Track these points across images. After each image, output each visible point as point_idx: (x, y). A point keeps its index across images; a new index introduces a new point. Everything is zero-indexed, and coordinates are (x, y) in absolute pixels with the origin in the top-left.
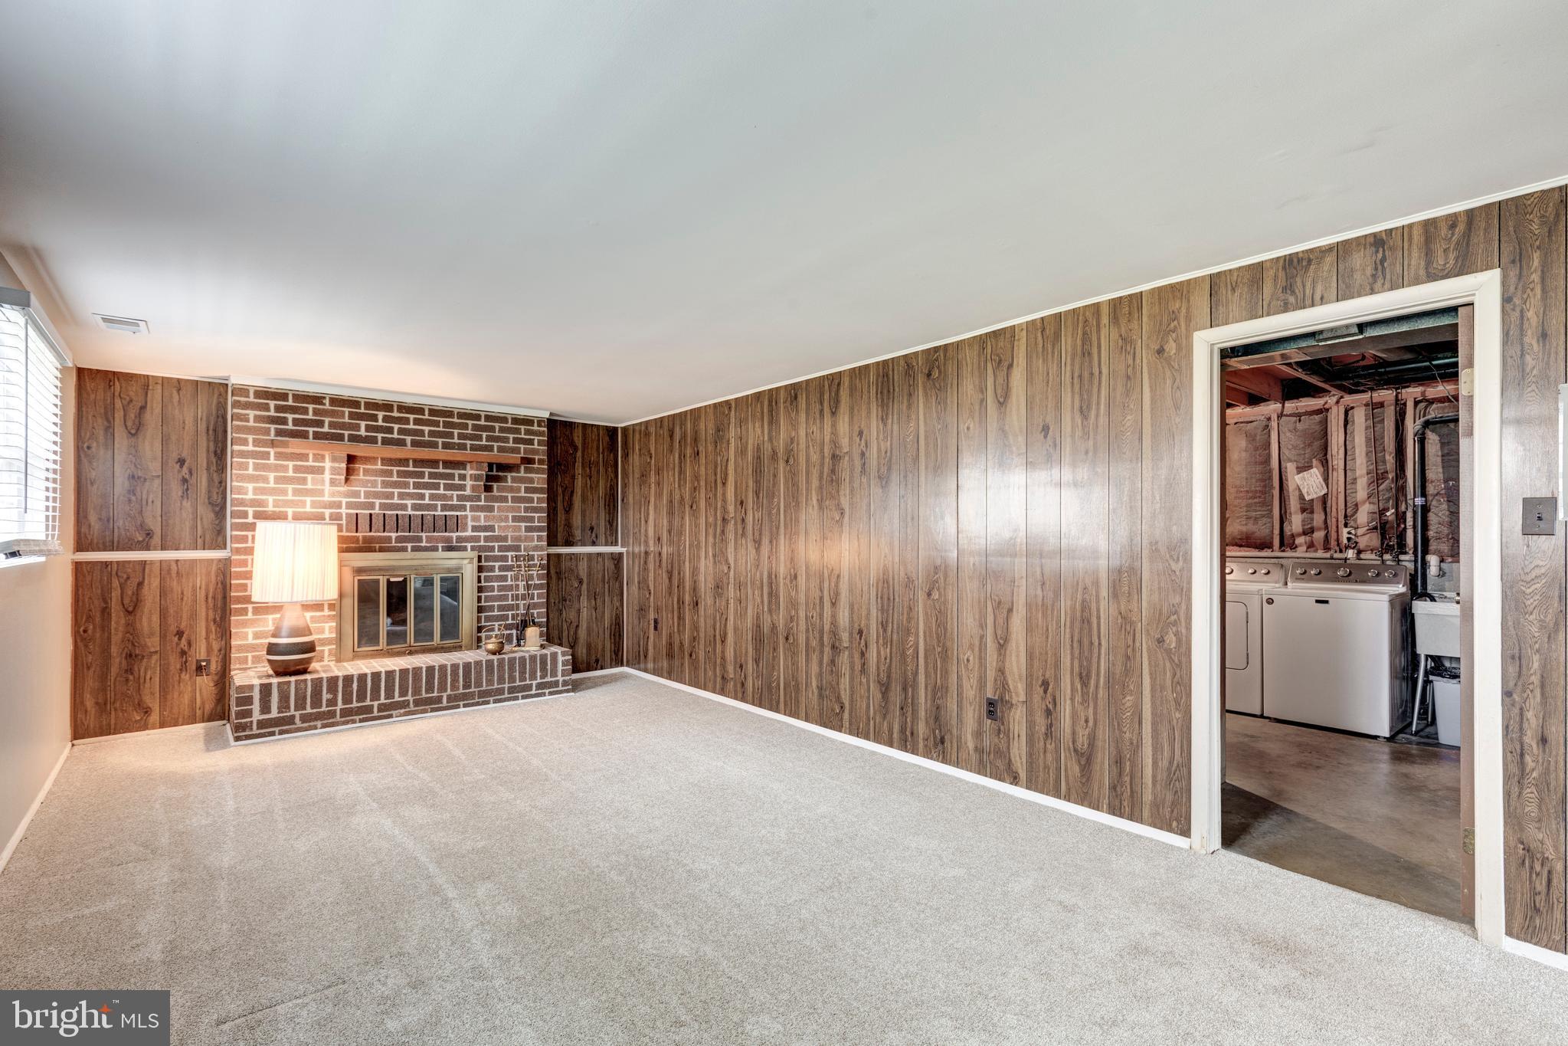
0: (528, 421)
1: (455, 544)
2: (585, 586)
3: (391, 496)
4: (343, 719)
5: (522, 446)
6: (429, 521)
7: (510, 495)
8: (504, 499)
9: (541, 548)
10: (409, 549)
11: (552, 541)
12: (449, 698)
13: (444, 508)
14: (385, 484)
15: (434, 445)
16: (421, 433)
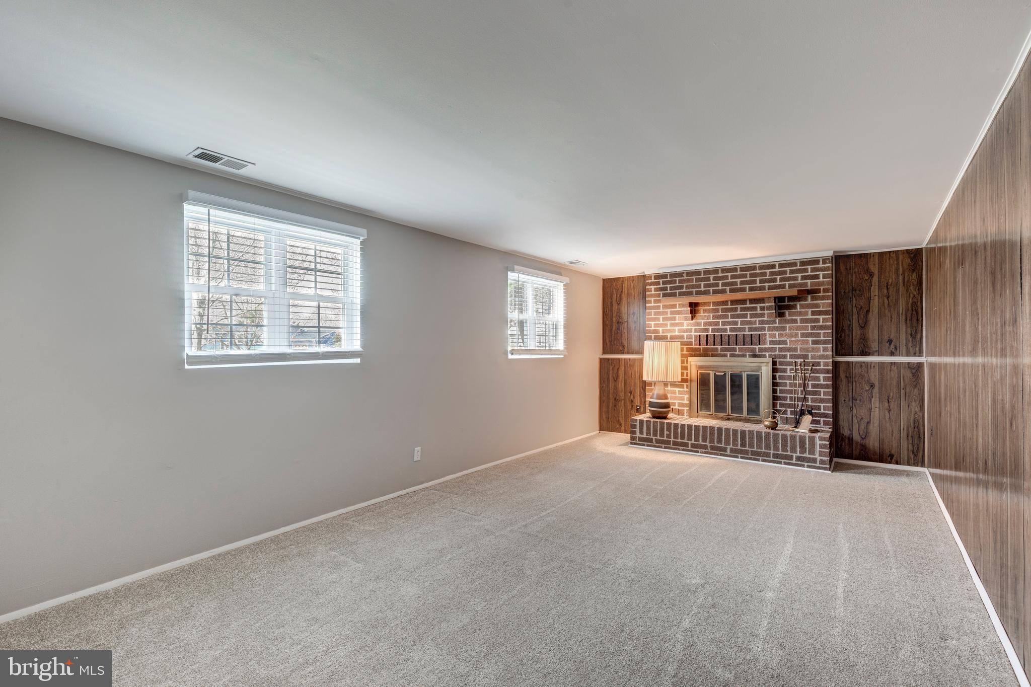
0: (814, 262)
1: (757, 353)
2: (876, 390)
3: (717, 324)
4: (674, 447)
5: (809, 281)
6: (740, 339)
7: (799, 318)
8: (795, 321)
9: (827, 357)
10: (729, 356)
11: (838, 352)
12: (731, 450)
13: (750, 329)
14: (714, 317)
15: (743, 290)
16: (735, 284)
